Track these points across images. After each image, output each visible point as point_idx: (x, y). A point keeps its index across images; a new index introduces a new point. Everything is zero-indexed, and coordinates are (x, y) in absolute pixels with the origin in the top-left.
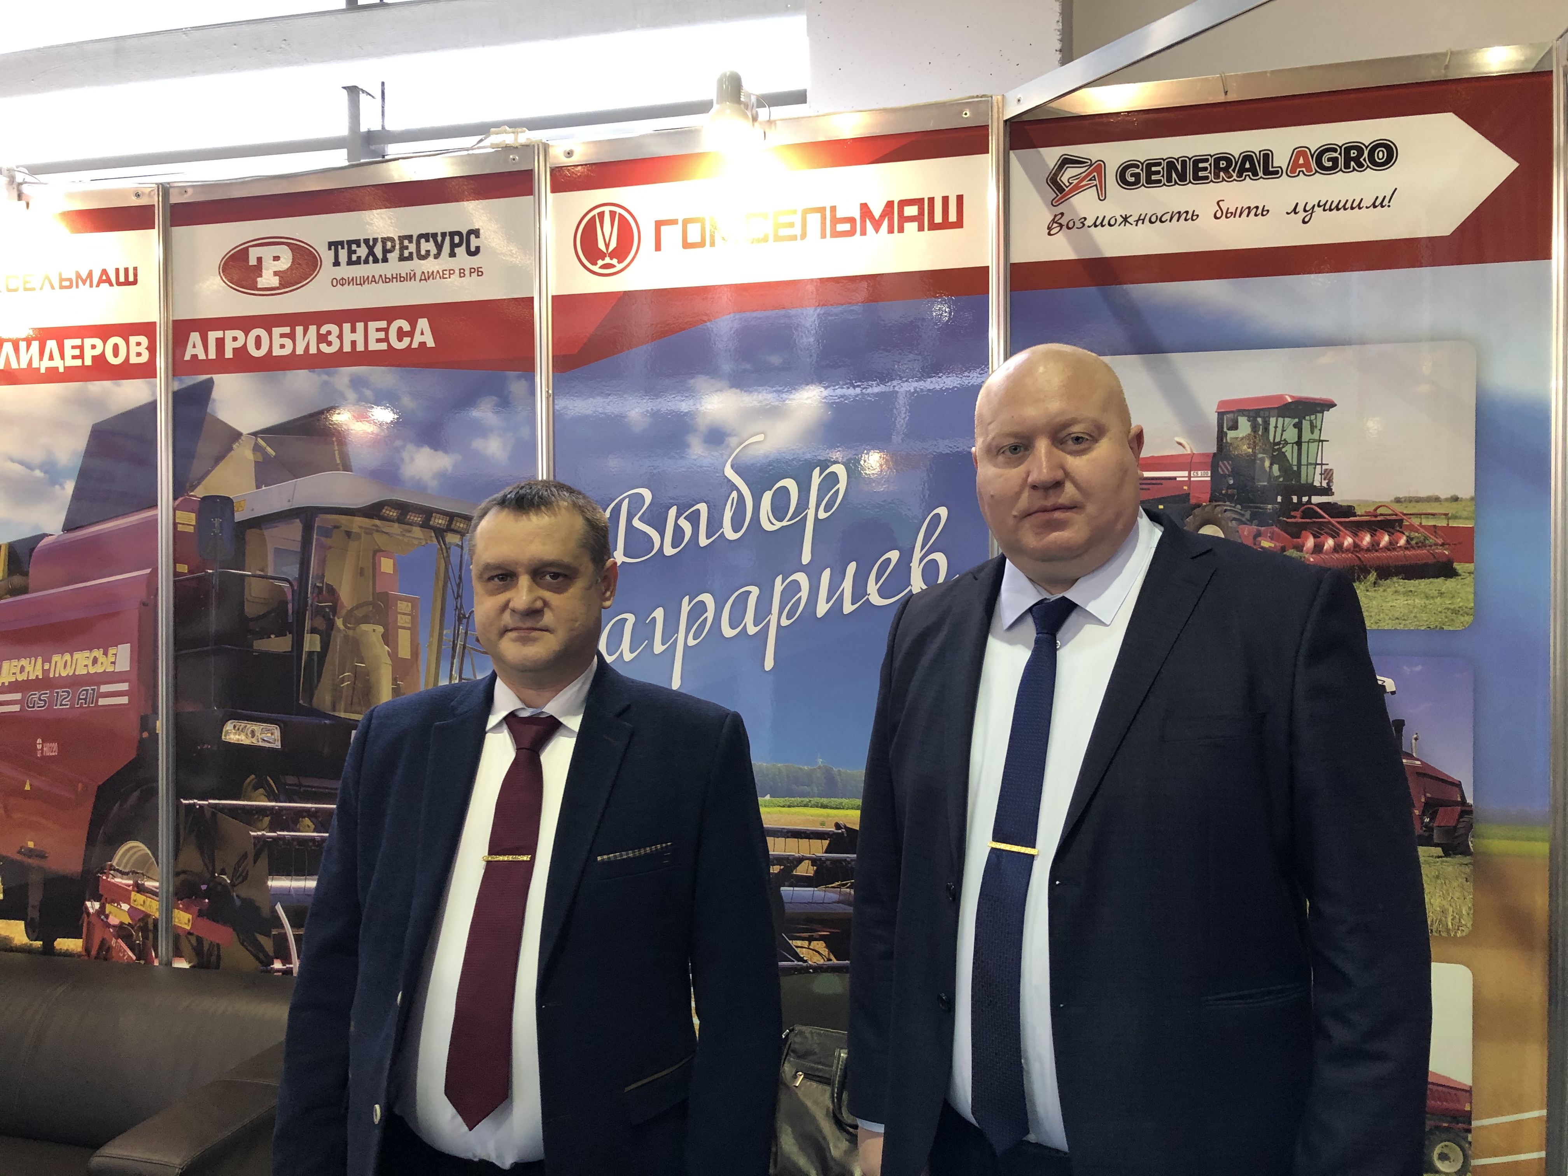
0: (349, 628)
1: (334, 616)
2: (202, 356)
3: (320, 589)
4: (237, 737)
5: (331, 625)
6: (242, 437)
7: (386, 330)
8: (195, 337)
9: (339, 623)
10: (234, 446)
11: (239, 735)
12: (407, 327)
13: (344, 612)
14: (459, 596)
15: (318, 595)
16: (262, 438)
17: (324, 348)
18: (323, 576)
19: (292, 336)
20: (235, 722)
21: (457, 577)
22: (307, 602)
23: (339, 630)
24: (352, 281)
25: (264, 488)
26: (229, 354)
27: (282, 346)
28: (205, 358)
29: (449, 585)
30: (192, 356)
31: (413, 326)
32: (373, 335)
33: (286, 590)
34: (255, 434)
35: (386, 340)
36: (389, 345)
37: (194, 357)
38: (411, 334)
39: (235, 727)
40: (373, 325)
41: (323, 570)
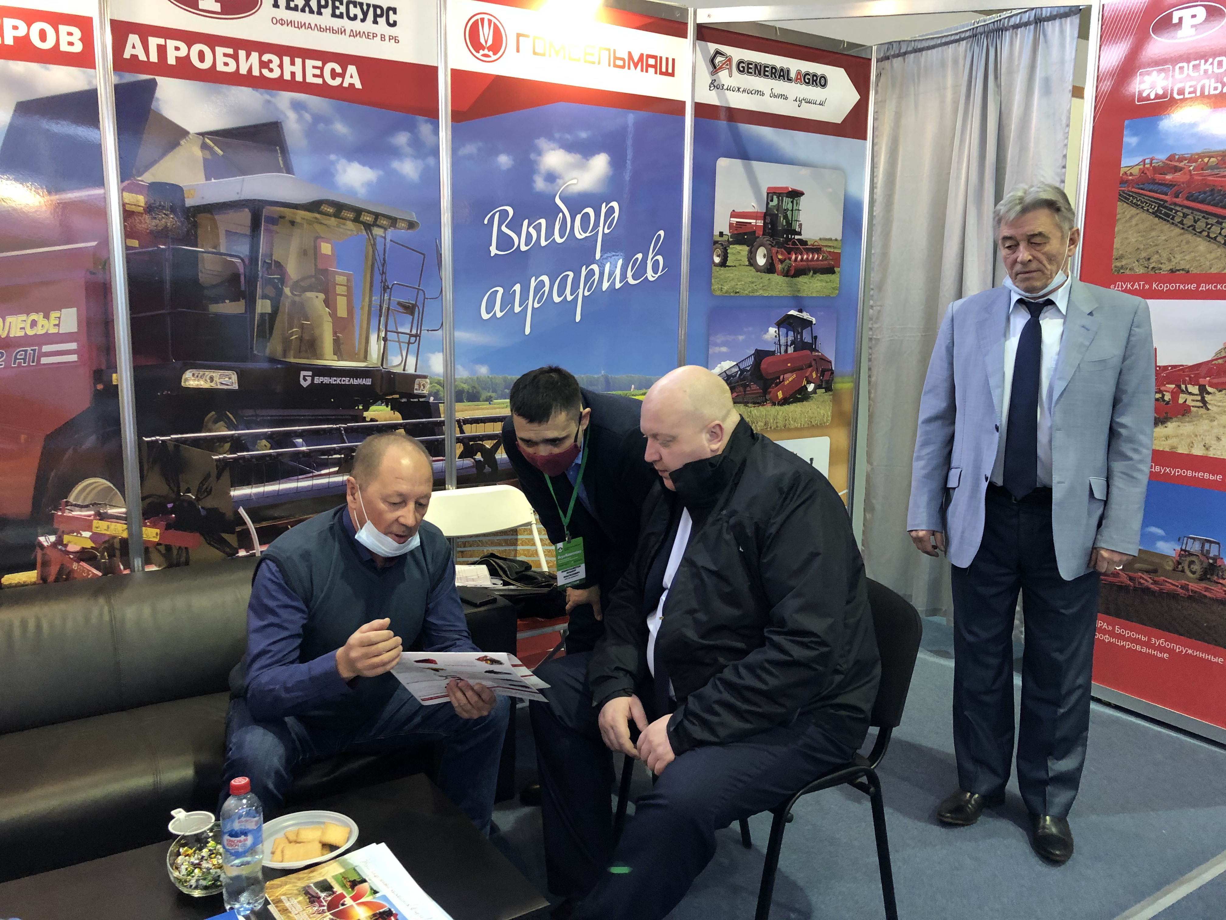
0: (296, 295)
1: (282, 285)
2: (142, 57)
3: (270, 265)
4: (196, 383)
5: (280, 292)
6: (190, 136)
7: (322, 69)
8: (134, 39)
9: (287, 291)
10: (182, 142)
11: (198, 381)
12: (339, 70)
13: (290, 283)
14: (383, 273)
15: (267, 269)
16: (209, 139)
17: (265, 72)
18: (271, 255)
19: (235, 57)
20: (194, 371)
21: (382, 260)
22: (258, 275)
23: (287, 297)
24: (290, 23)
25: (213, 180)
26: (171, 61)
27: (226, 64)
28: (146, 59)
29: (376, 266)
30: (132, 55)
31: (344, 70)
32: (310, 72)
33: (238, 264)
34: (203, 134)
35: (321, 76)
36: (324, 81)
37: (134, 57)
38: (342, 75)
39: (193, 375)
40: (309, 63)
41: (271, 249)
